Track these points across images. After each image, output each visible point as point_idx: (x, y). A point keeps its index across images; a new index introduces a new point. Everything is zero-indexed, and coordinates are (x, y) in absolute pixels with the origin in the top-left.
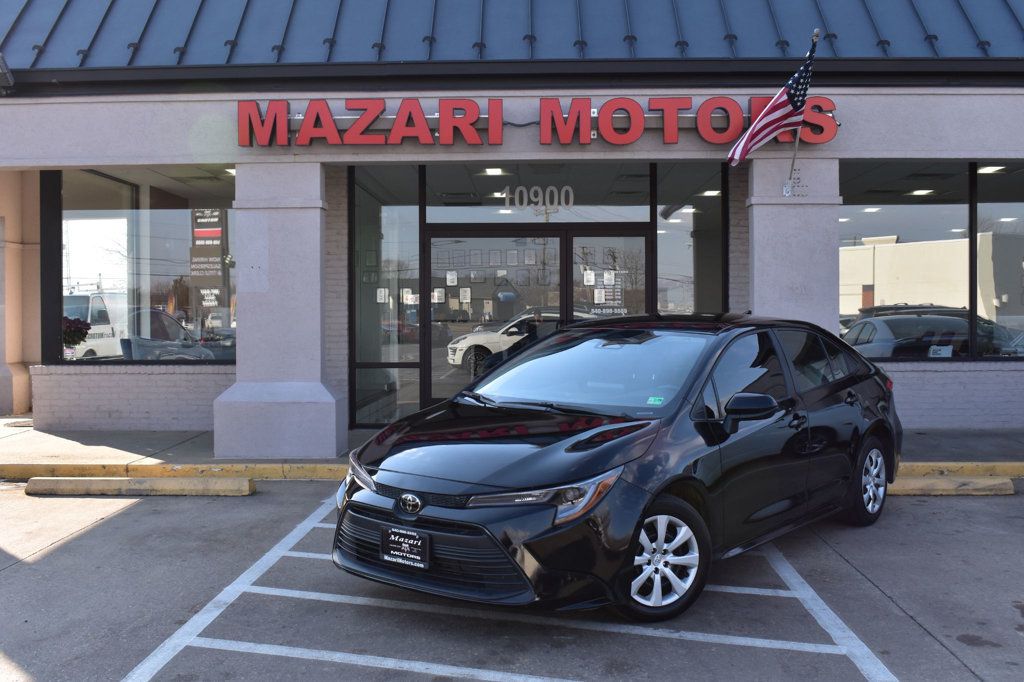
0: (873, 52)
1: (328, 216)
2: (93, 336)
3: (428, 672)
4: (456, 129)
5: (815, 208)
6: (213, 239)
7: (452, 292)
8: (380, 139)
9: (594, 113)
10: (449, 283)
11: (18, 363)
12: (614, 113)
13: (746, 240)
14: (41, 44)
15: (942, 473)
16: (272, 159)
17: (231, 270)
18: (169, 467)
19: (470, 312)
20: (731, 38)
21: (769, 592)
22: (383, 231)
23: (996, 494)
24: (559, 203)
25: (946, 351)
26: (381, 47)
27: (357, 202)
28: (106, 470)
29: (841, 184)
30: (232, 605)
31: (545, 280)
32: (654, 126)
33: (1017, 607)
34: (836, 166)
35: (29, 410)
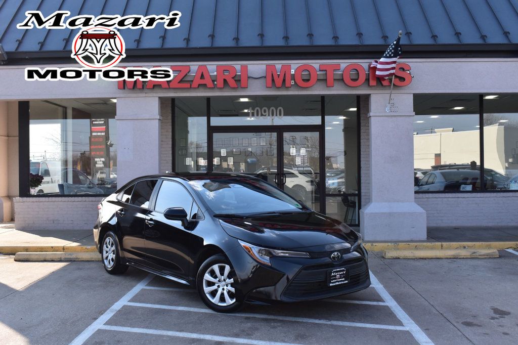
0: (429, 41)
1: (162, 123)
2: (44, 183)
3: (212, 339)
4: (225, 80)
5: (402, 118)
6: (101, 132)
7: (224, 159)
8: (188, 85)
9: (293, 72)
10: (222, 155)
11: (6, 196)
12: (302, 72)
13: (368, 134)
14: (20, 39)
15: (465, 247)
16: (135, 95)
17: (111, 148)
18: (84, 247)
19: (233, 169)
20: (360, 35)
21: (375, 303)
22: (189, 130)
23: (490, 257)
24: (276, 115)
25: (469, 188)
26: (188, 40)
27: (176, 115)
28: (53, 249)
29: (414, 106)
30: (119, 311)
31: (271, 153)
32: (322, 78)
33: (492, 309)
34: (412, 97)
35: (12, 220)
